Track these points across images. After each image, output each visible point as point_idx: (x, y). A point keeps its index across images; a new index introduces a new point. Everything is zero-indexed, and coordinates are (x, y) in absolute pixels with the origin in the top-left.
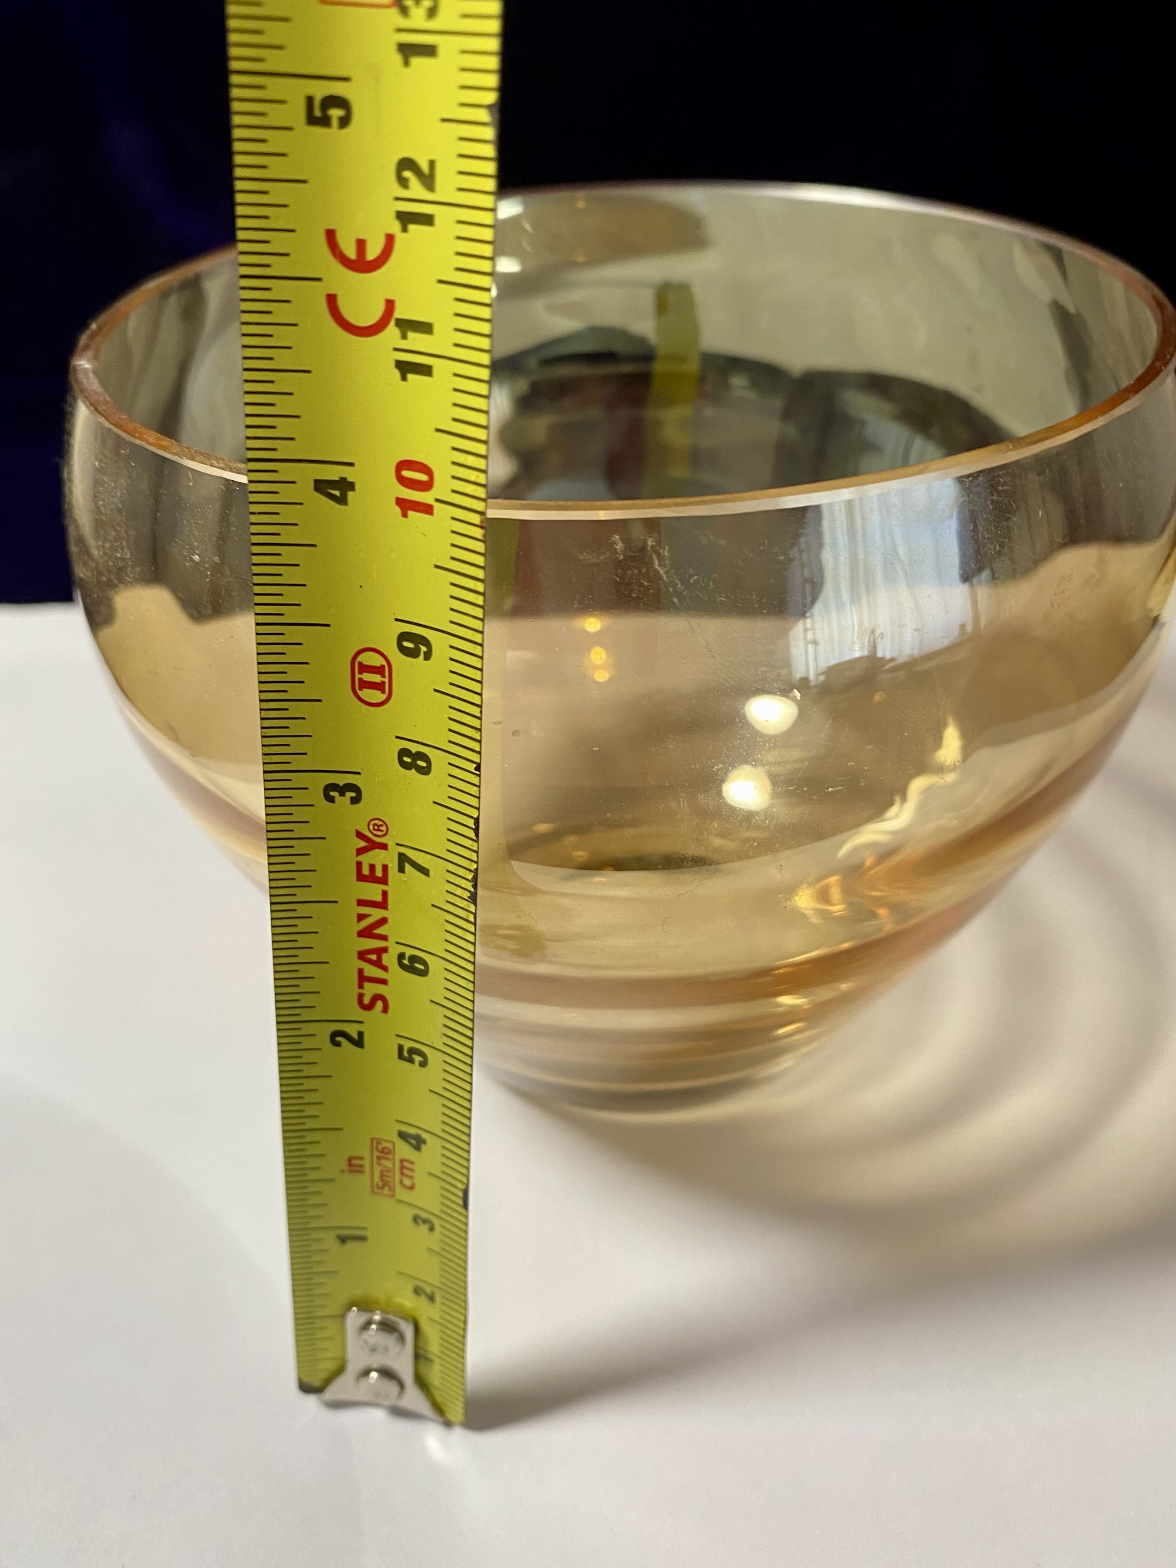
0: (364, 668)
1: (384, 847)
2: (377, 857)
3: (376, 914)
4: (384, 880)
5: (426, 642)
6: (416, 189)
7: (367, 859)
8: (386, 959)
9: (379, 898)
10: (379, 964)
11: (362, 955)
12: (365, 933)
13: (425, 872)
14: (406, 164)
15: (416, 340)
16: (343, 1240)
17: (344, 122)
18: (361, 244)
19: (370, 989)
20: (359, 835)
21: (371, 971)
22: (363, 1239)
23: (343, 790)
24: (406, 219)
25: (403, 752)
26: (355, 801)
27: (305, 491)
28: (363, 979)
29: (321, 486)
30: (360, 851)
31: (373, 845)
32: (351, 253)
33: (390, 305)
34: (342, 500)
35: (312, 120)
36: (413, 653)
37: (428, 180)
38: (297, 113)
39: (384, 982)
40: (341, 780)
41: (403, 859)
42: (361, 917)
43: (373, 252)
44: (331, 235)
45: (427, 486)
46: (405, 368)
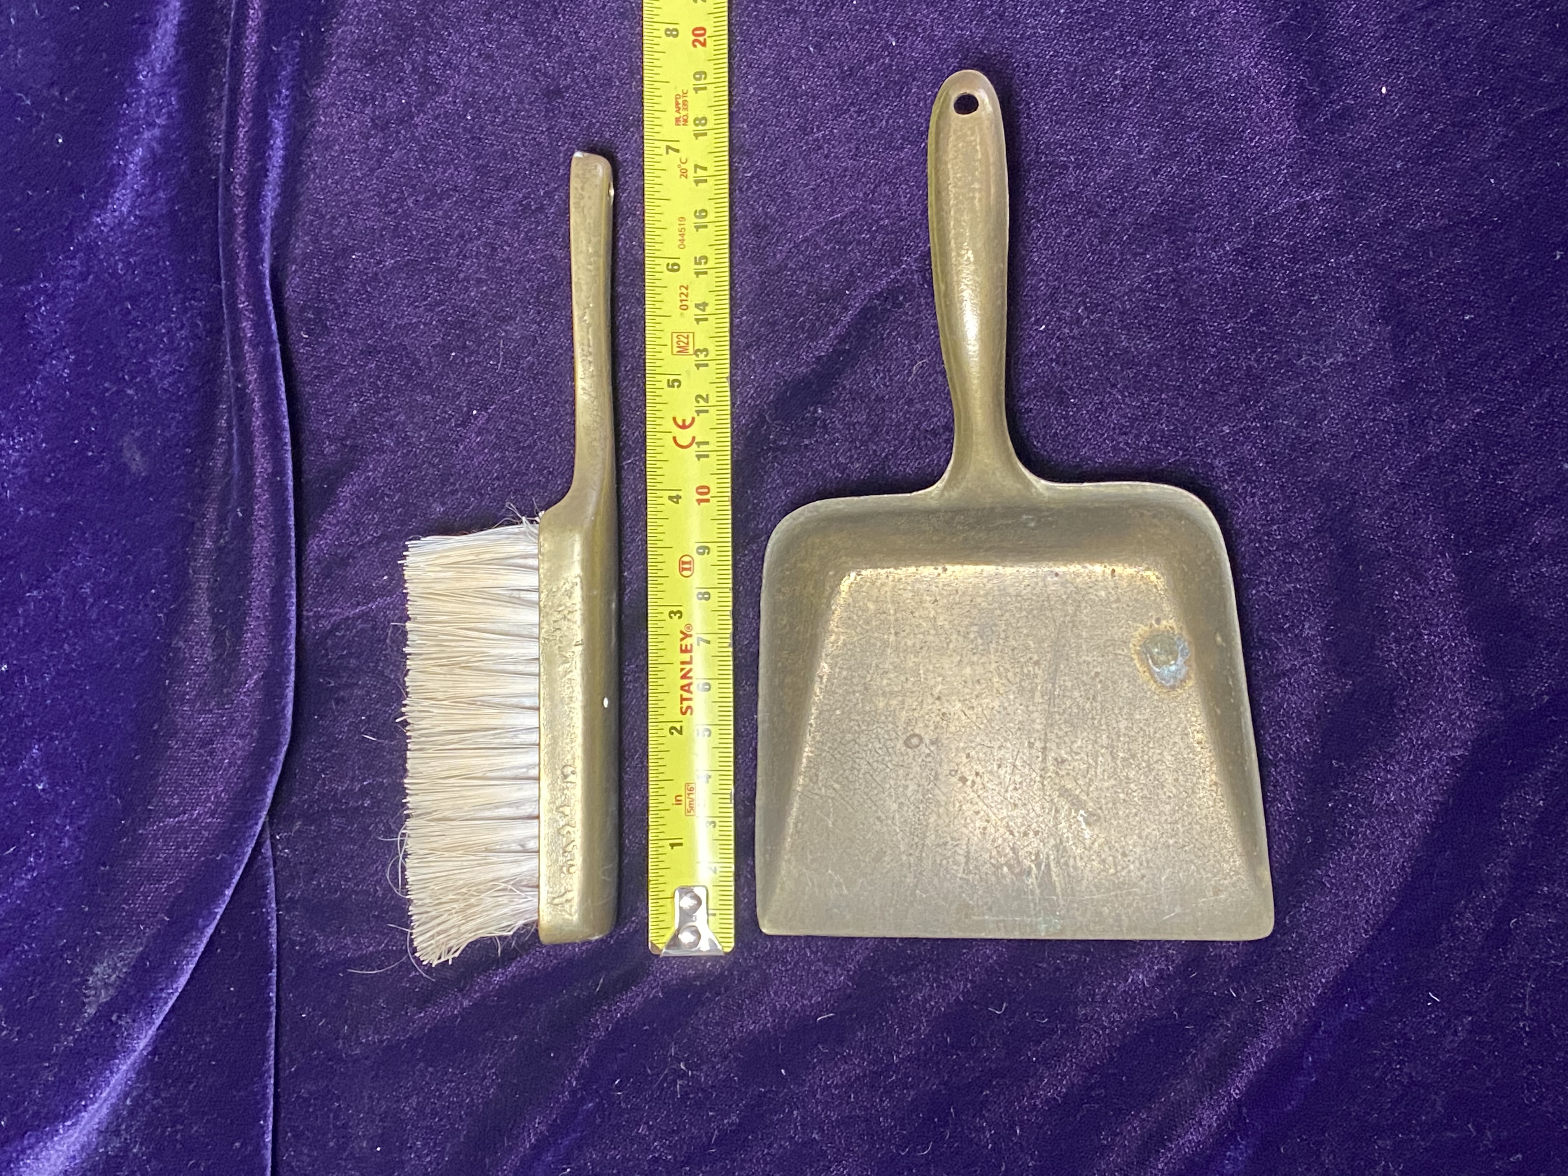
0: (684, 563)
1: (691, 636)
2: (688, 641)
3: (688, 667)
4: (690, 651)
5: (708, 548)
6: (702, 403)
7: (684, 643)
8: (692, 688)
9: (688, 660)
10: (689, 691)
11: (682, 688)
12: (684, 677)
13: (708, 642)
14: (700, 396)
15: (703, 448)
16: (672, 845)
17: (679, 386)
18: (684, 421)
19: (686, 704)
20: (682, 632)
21: (686, 695)
22: (681, 844)
23: (675, 613)
24: (698, 412)
25: (700, 593)
26: (680, 617)
27: (666, 500)
28: (683, 699)
29: (670, 498)
30: (682, 639)
31: (686, 636)
32: (680, 423)
33: (694, 438)
34: (677, 503)
35: (669, 386)
36: (703, 554)
37: (706, 400)
38: (664, 384)
39: (690, 699)
40: (675, 609)
41: (699, 639)
42: (682, 670)
43: (687, 423)
44: (674, 419)
45: (707, 493)
46: (699, 457)
